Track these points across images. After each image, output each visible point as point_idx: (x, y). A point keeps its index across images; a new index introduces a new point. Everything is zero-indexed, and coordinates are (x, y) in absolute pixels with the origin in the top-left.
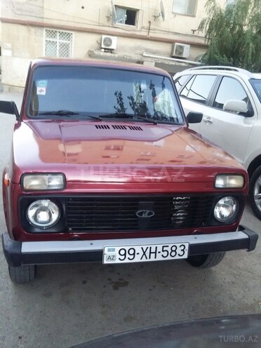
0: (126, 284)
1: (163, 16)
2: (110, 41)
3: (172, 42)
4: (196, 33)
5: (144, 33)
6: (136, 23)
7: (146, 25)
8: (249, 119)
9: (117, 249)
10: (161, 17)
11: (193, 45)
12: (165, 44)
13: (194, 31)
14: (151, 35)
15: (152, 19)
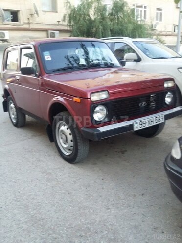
0: (126, 151)
1: (37, 14)
2: (4, 34)
3: (46, 31)
4: (61, 23)
5: (26, 26)
6: (19, 20)
7: (27, 21)
8: (139, 63)
9: (139, 122)
10: (36, 14)
11: (61, 31)
12: (42, 32)
13: (59, 22)
14: (32, 27)
15: (30, 17)
